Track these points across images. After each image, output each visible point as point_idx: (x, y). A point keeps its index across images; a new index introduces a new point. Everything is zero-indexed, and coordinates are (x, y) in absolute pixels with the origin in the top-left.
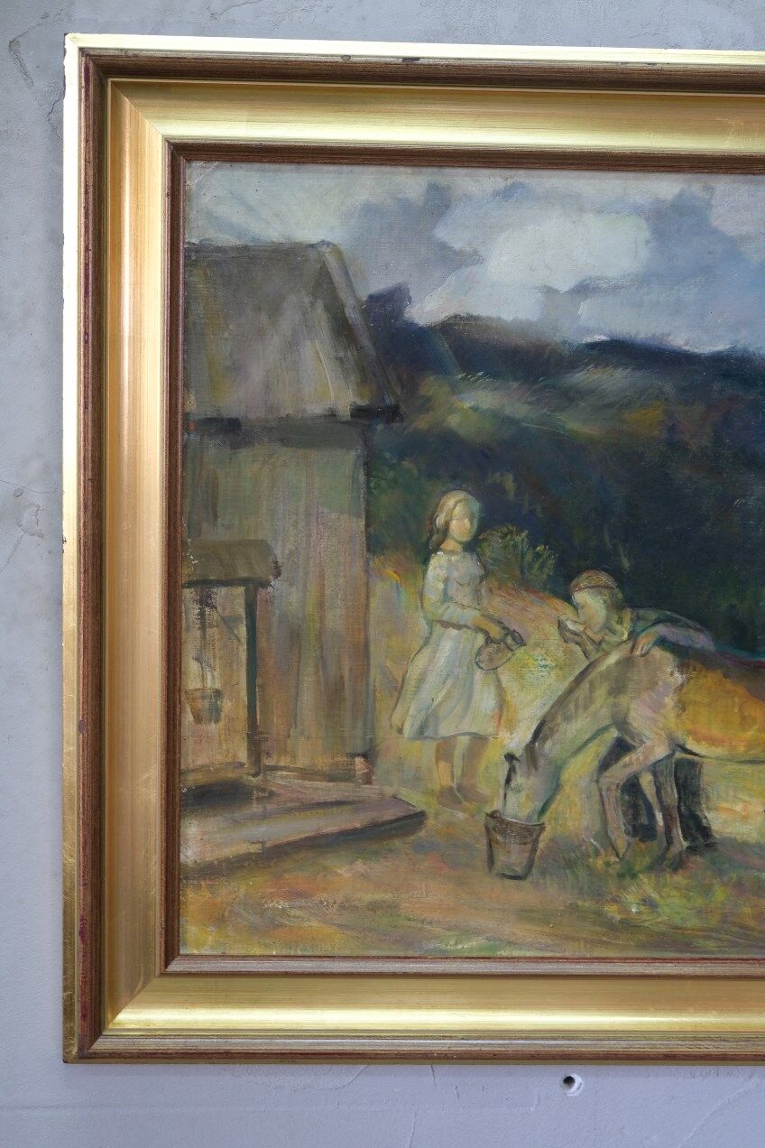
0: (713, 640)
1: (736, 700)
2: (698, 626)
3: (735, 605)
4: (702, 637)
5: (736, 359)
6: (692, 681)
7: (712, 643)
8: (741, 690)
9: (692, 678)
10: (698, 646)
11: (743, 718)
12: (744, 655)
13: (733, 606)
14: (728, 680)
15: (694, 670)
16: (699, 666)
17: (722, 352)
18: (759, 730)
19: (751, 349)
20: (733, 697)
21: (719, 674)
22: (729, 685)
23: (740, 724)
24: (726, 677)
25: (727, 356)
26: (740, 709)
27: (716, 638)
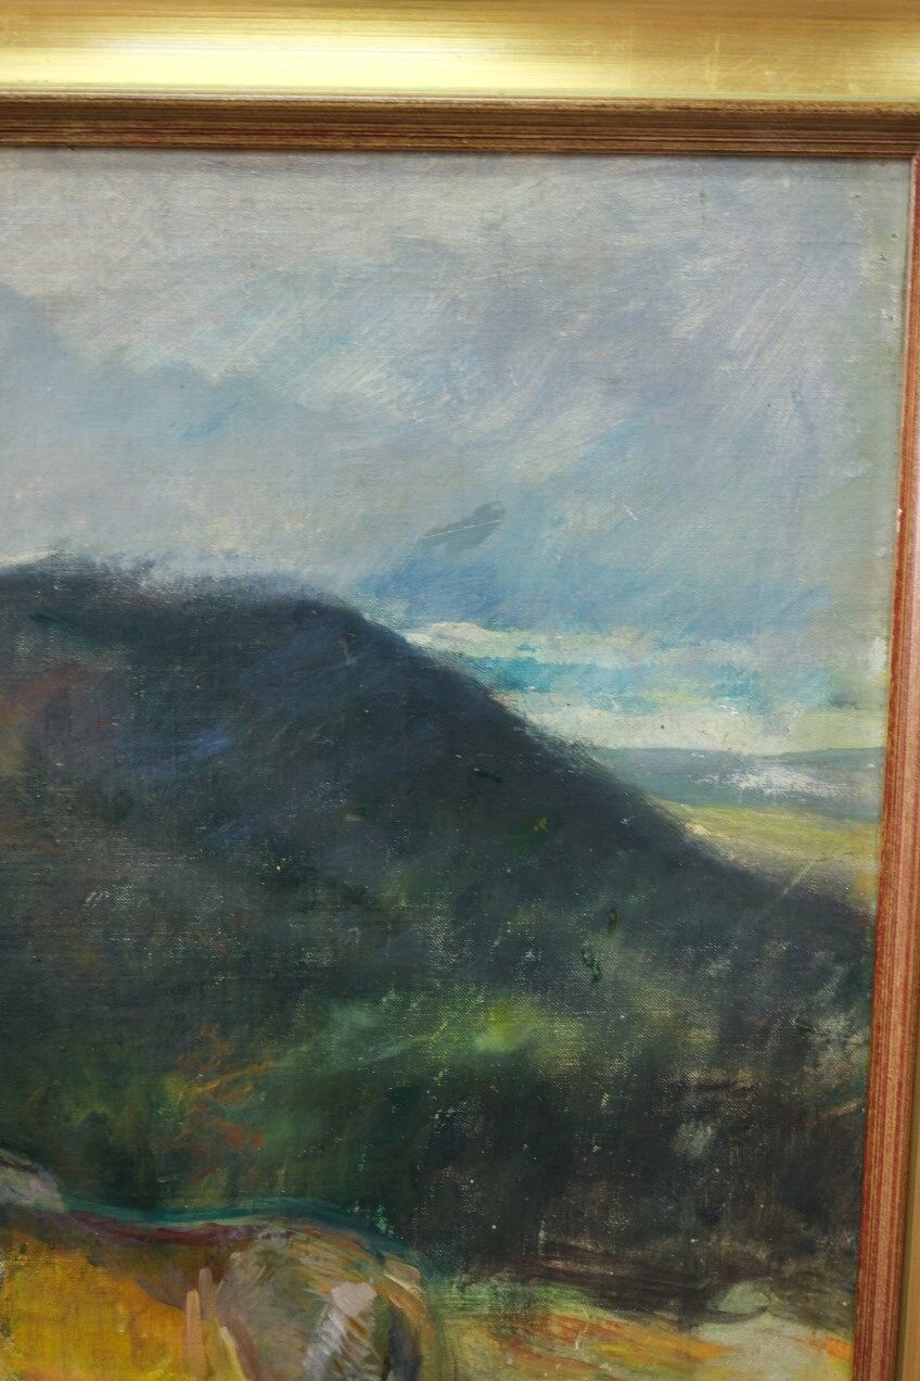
0: (59, 1190)
1: (121, 1308)
2: (27, 1163)
3: (105, 1115)
4: (34, 1183)
5: (66, 582)
6: (19, 1275)
7: (57, 1195)
8: (129, 1288)
9: (20, 1268)
10: (24, 1202)
11: (139, 1344)
12: (132, 1218)
13: (96, 1119)
14: (99, 1270)
15: (23, 1251)
16: (32, 1244)
17: (29, 567)
18: (174, 1367)
19: (98, 560)
20: (113, 1304)
21: (78, 1259)
22: (102, 1279)
23: (134, 1355)
24: (95, 1264)
25: (43, 576)
26: (131, 1325)
27: (68, 1184)
